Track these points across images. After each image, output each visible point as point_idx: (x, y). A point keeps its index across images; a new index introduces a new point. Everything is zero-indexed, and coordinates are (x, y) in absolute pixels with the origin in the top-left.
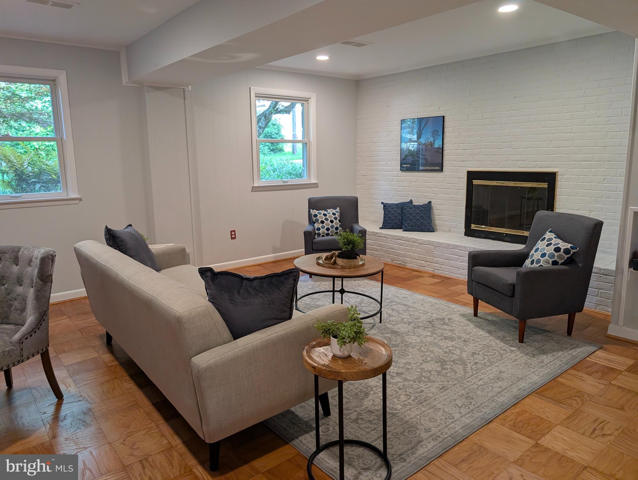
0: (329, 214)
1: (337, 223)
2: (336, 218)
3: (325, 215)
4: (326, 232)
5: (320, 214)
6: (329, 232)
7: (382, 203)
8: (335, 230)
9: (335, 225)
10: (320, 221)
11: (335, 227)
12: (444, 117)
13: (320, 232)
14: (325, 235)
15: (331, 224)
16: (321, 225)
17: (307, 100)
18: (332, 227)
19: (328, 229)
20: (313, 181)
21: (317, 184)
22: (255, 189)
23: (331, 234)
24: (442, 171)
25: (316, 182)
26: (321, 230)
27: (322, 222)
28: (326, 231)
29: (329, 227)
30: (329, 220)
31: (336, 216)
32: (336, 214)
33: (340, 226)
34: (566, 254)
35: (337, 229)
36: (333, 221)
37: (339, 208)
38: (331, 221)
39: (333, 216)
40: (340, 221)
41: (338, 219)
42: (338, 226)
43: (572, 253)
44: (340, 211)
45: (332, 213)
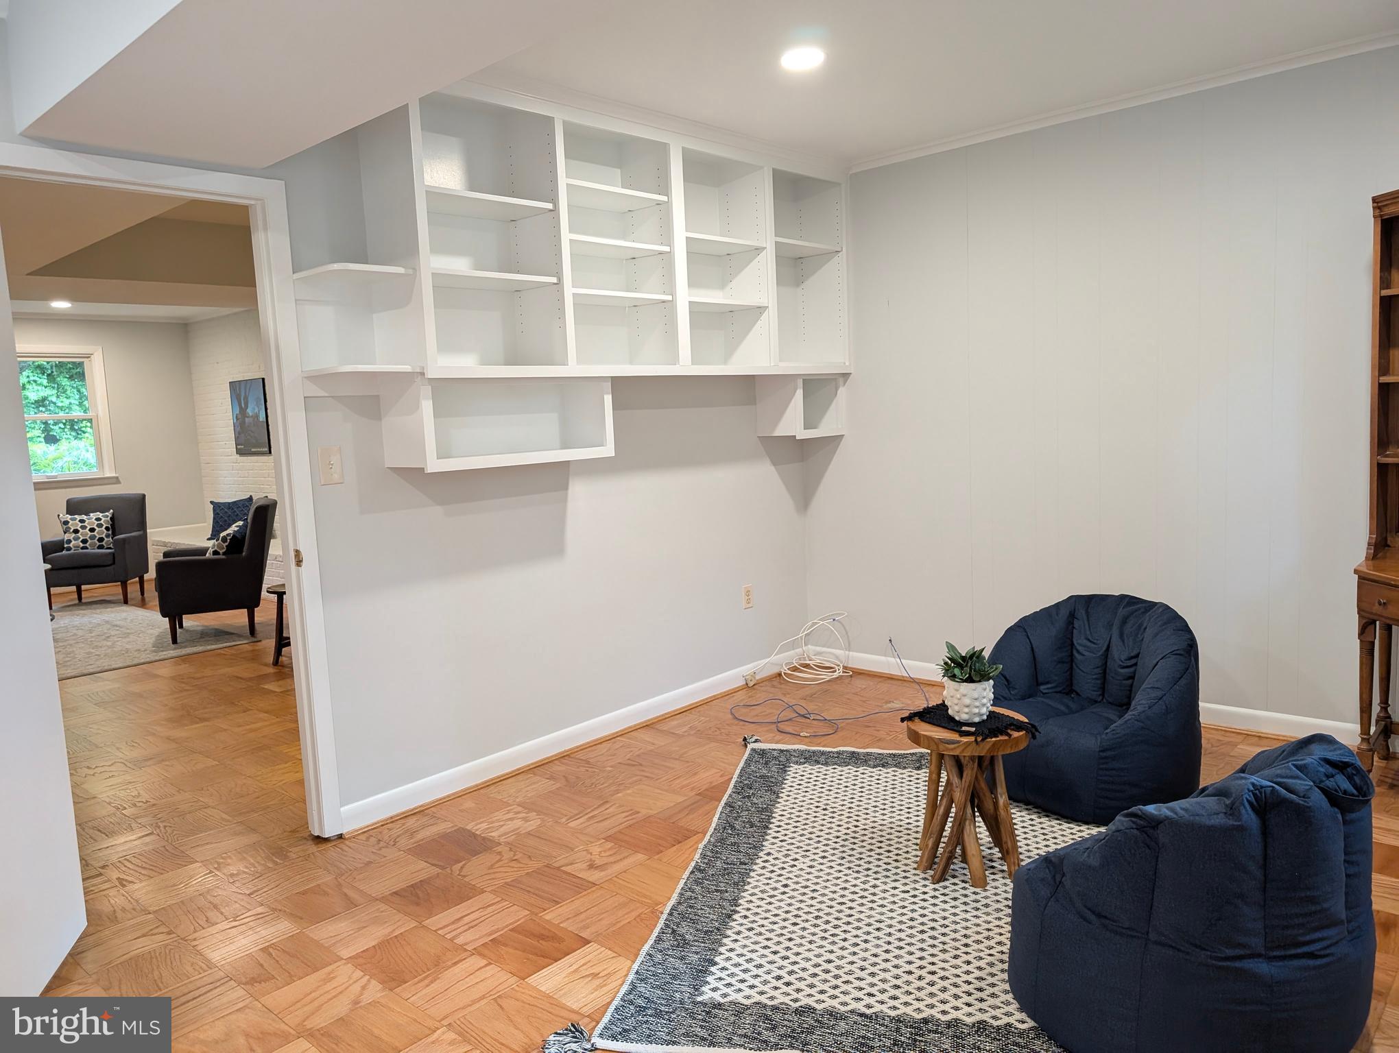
0: (88, 519)
1: (101, 532)
2: (100, 526)
3: (82, 521)
4: (83, 545)
5: (73, 520)
6: (88, 545)
7: (211, 502)
8: (97, 542)
9: (97, 535)
10: (71, 531)
11: (97, 538)
12: (263, 379)
15: (90, 534)
16: (74, 535)
17: (89, 357)
18: (92, 538)
19: (85, 541)
20: (109, 473)
21: (117, 478)
24: (270, 452)
25: (114, 475)
26: (73, 542)
27: (76, 532)
28: (81, 544)
29: (87, 538)
30: (88, 529)
31: (102, 522)
32: (103, 519)
33: (107, 536)
34: (224, 543)
35: (101, 540)
36: (95, 530)
37: (111, 511)
38: (92, 530)
39: (97, 522)
40: (107, 529)
41: (104, 527)
42: (104, 536)
43: (228, 541)
44: (113, 514)
45: (95, 518)
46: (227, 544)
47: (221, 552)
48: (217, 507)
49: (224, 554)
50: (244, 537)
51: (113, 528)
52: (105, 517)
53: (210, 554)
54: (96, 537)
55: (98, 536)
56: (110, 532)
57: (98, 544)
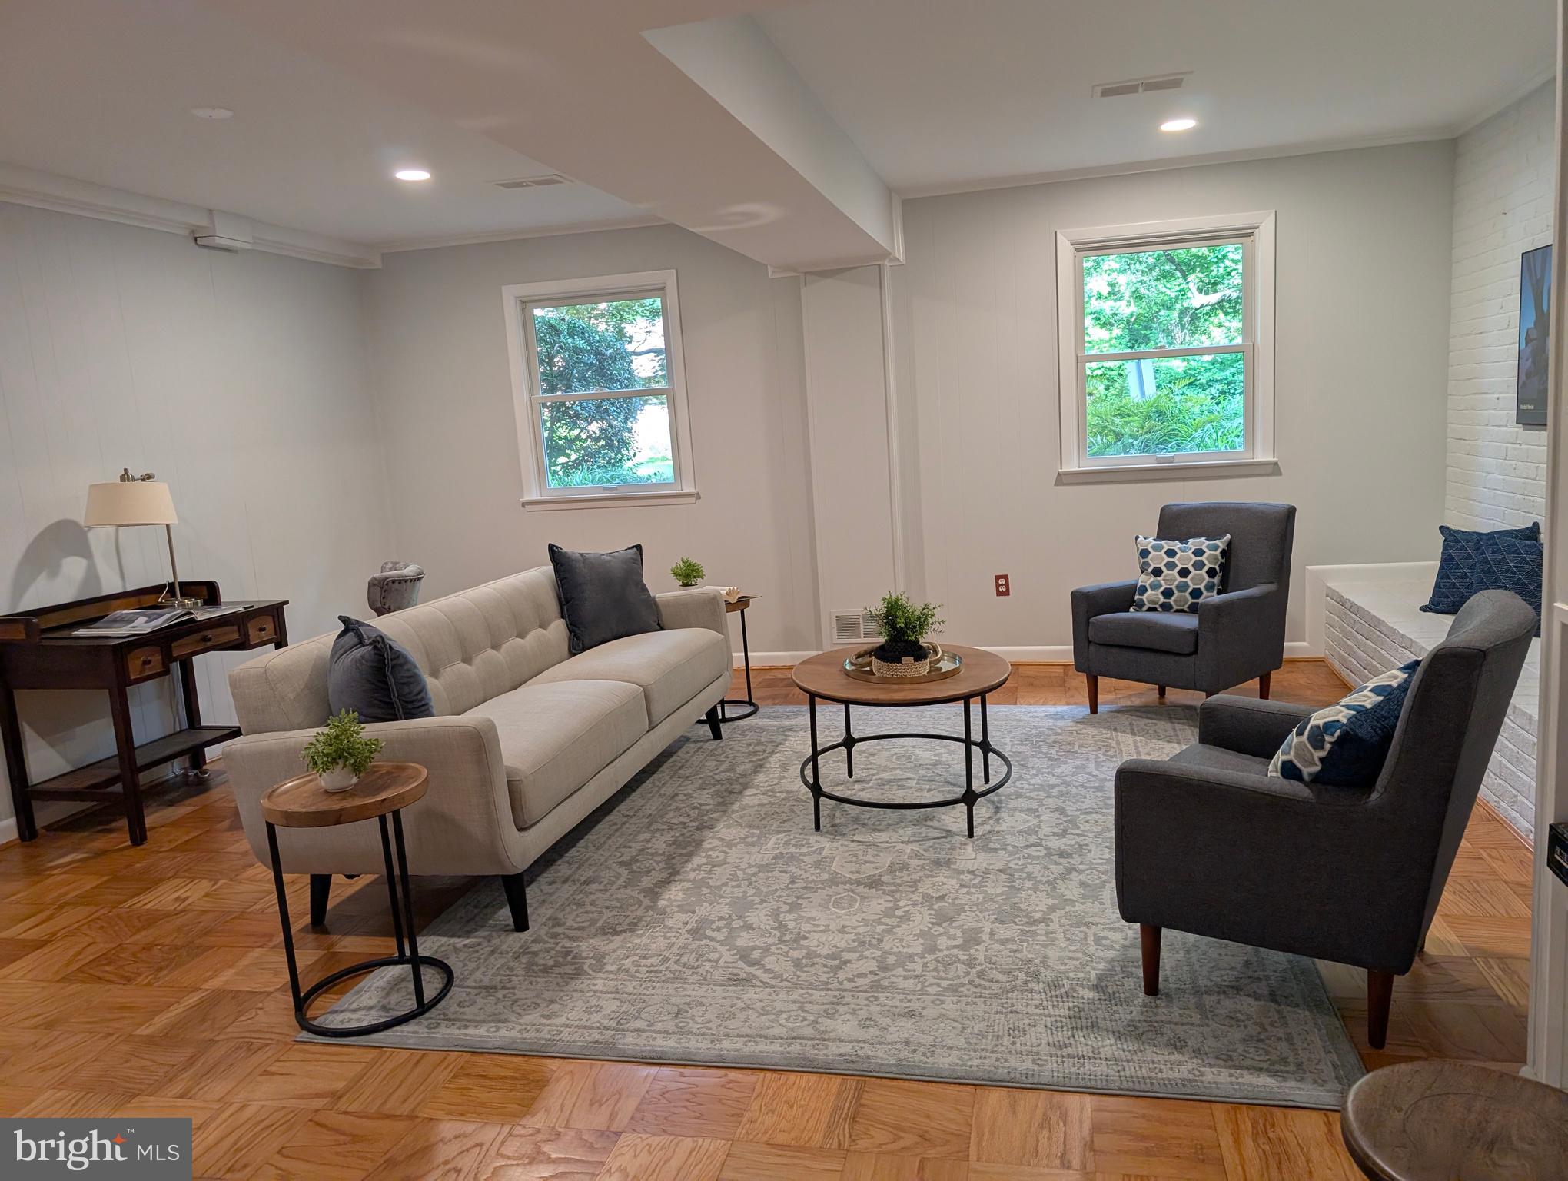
0: (1182, 551)
1: (1199, 579)
2: (1198, 565)
3: (1171, 553)
4: (1162, 600)
5: (1157, 548)
6: (1171, 601)
7: (1443, 529)
8: (1189, 597)
9: (1190, 583)
10: (1150, 570)
11: (1191, 590)
13: (1145, 598)
14: (1157, 606)
15: (1179, 579)
16: (1152, 578)
18: (1182, 587)
19: (1168, 593)
20: (1263, 455)
21: (1276, 464)
22: (1065, 479)
23: (1175, 607)
25: (1270, 458)
26: (1150, 592)
27: (1157, 572)
28: (1161, 597)
29: (1173, 587)
30: (1178, 569)
31: (1204, 558)
32: (1208, 552)
33: (1210, 587)
34: (1315, 748)
35: (1196, 593)
36: (1189, 572)
37: (1228, 536)
38: (1184, 573)
39: (1194, 558)
40: (1211, 573)
41: (1206, 568)
42: (1202, 587)
43: (1328, 746)
44: (1230, 544)
45: (1193, 548)
46: (1323, 754)
47: (1307, 771)
48: (1452, 538)
49: (1316, 779)
50: (1387, 737)
51: (1226, 574)
52: (1210, 549)
53: (1276, 765)
54: (1188, 586)
55: (1192, 587)
56: (1216, 580)
57: (1191, 601)
